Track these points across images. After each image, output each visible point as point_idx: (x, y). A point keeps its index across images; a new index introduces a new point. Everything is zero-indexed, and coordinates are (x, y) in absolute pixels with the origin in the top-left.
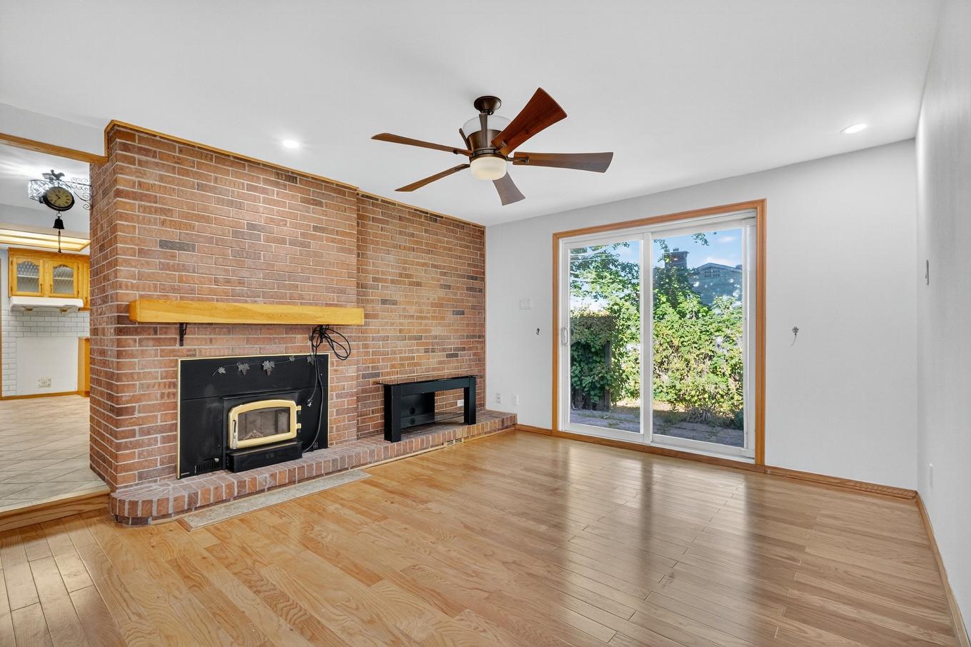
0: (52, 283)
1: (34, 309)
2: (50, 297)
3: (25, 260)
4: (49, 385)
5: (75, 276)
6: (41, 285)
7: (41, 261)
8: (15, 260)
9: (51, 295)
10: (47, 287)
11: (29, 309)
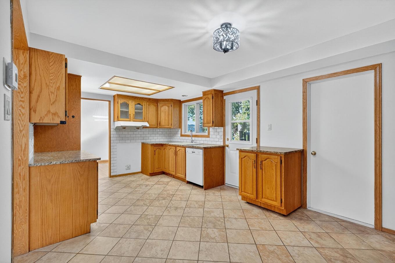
0: (134, 113)
1: (126, 128)
2: (134, 121)
3: (124, 101)
4: (130, 169)
5: (143, 109)
6: (130, 114)
7: (130, 101)
8: (119, 101)
9: (134, 120)
10: (132, 116)
11: (124, 128)
